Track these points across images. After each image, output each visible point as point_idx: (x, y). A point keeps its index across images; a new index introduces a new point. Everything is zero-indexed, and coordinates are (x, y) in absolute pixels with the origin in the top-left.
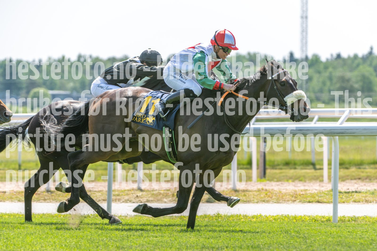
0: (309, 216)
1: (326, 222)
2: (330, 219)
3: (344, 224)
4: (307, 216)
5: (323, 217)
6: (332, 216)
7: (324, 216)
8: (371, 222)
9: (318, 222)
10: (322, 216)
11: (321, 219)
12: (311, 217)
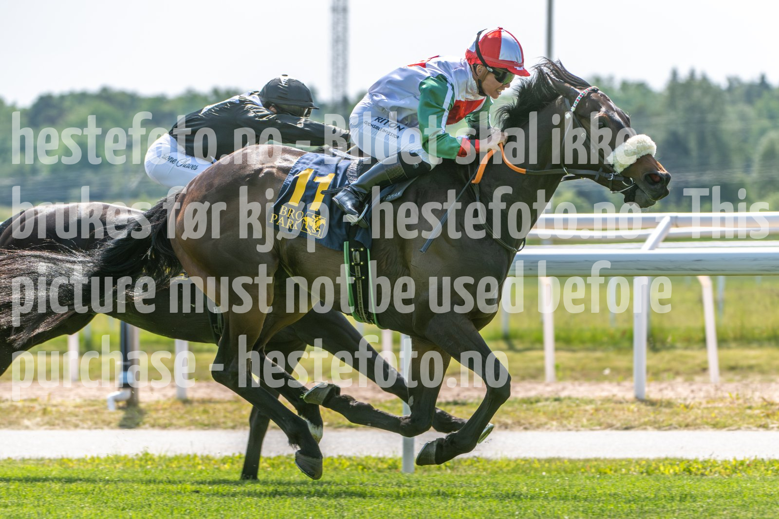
0: (350, 459)
1: (388, 471)
2: (397, 464)
3: (429, 476)
4: (345, 457)
5: (382, 460)
6: (400, 459)
7: (384, 458)
8: (489, 471)
9: (370, 471)
10: (379, 459)
11: (377, 464)
12: (353, 460)
